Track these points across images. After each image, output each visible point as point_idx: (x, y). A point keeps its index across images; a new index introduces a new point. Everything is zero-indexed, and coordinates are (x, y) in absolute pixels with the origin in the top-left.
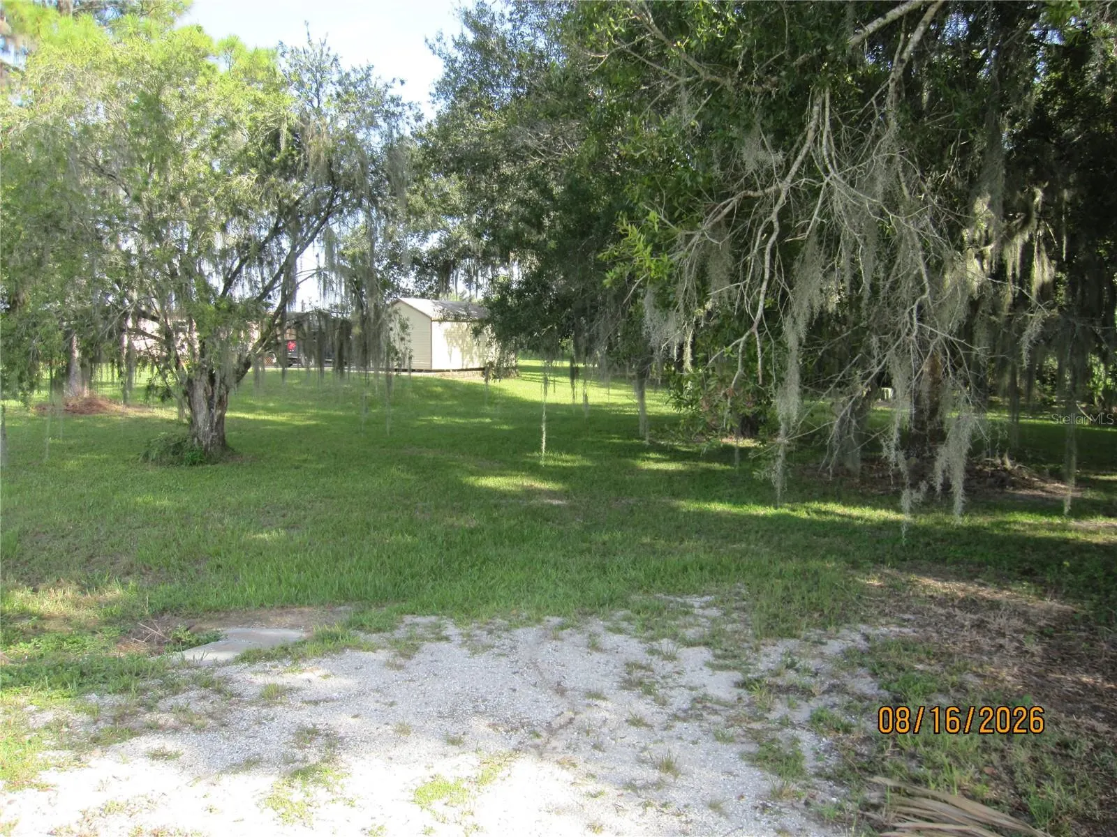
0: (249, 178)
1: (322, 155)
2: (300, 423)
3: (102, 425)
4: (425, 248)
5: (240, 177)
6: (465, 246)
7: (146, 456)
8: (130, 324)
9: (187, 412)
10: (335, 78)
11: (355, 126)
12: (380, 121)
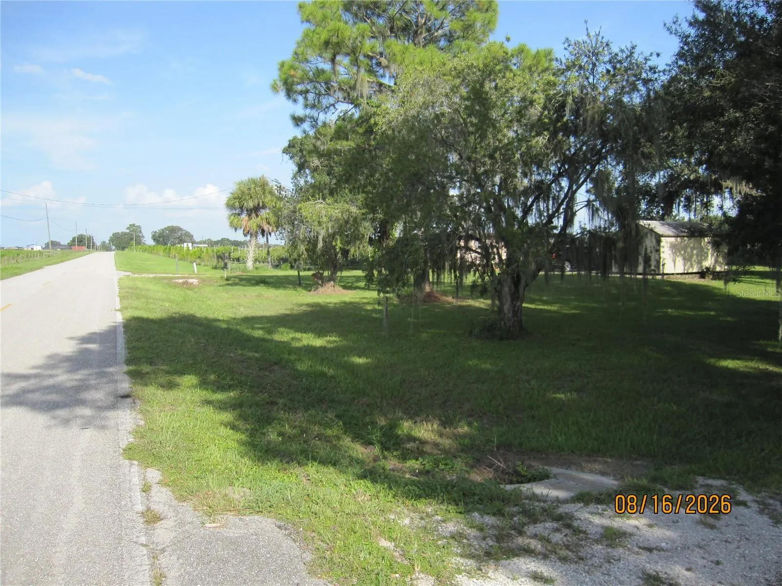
0: (543, 138)
1: (596, 116)
2: (567, 312)
3: (438, 310)
4: (654, 182)
5: (537, 139)
6: (685, 179)
7: (471, 333)
8: (462, 243)
9: (497, 302)
10: (607, 59)
11: (622, 91)
12: (641, 87)
